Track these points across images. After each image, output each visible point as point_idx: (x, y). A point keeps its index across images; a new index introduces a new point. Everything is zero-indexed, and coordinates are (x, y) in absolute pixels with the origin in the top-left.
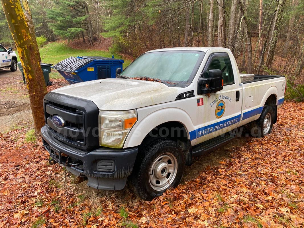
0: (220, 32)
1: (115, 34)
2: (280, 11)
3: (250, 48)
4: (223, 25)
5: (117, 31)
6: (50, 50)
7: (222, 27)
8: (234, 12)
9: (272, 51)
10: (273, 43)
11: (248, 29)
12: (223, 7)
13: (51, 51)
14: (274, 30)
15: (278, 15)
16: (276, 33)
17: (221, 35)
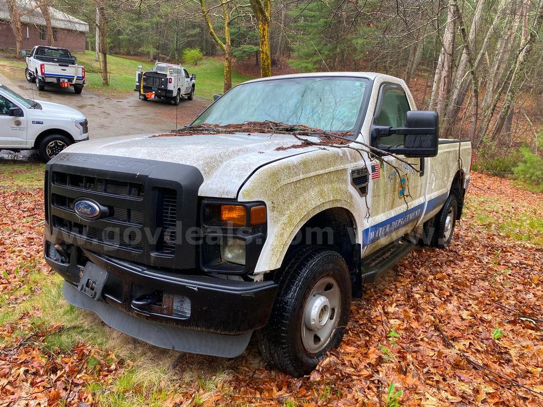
0: (443, 85)
1: (307, 64)
2: (519, 71)
3: (476, 110)
4: (448, 76)
5: (310, 60)
6: (208, 71)
7: (446, 79)
8: (464, 62)
9: (502, 117)
10: (505, 109)
11: (475, 87)
12: (450, 54)
13: (210, 73)
14: (509, 92)
15: (515, 75)
16: (511, 96)
17: (444, 88)
